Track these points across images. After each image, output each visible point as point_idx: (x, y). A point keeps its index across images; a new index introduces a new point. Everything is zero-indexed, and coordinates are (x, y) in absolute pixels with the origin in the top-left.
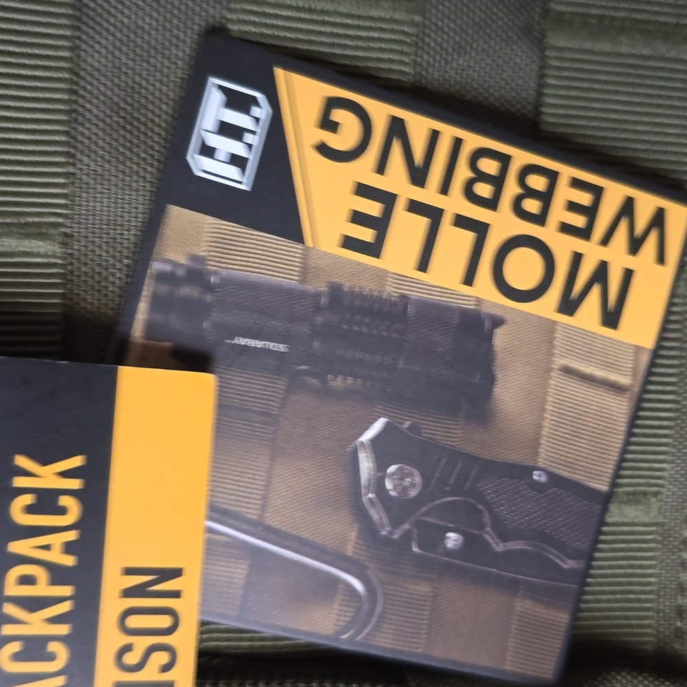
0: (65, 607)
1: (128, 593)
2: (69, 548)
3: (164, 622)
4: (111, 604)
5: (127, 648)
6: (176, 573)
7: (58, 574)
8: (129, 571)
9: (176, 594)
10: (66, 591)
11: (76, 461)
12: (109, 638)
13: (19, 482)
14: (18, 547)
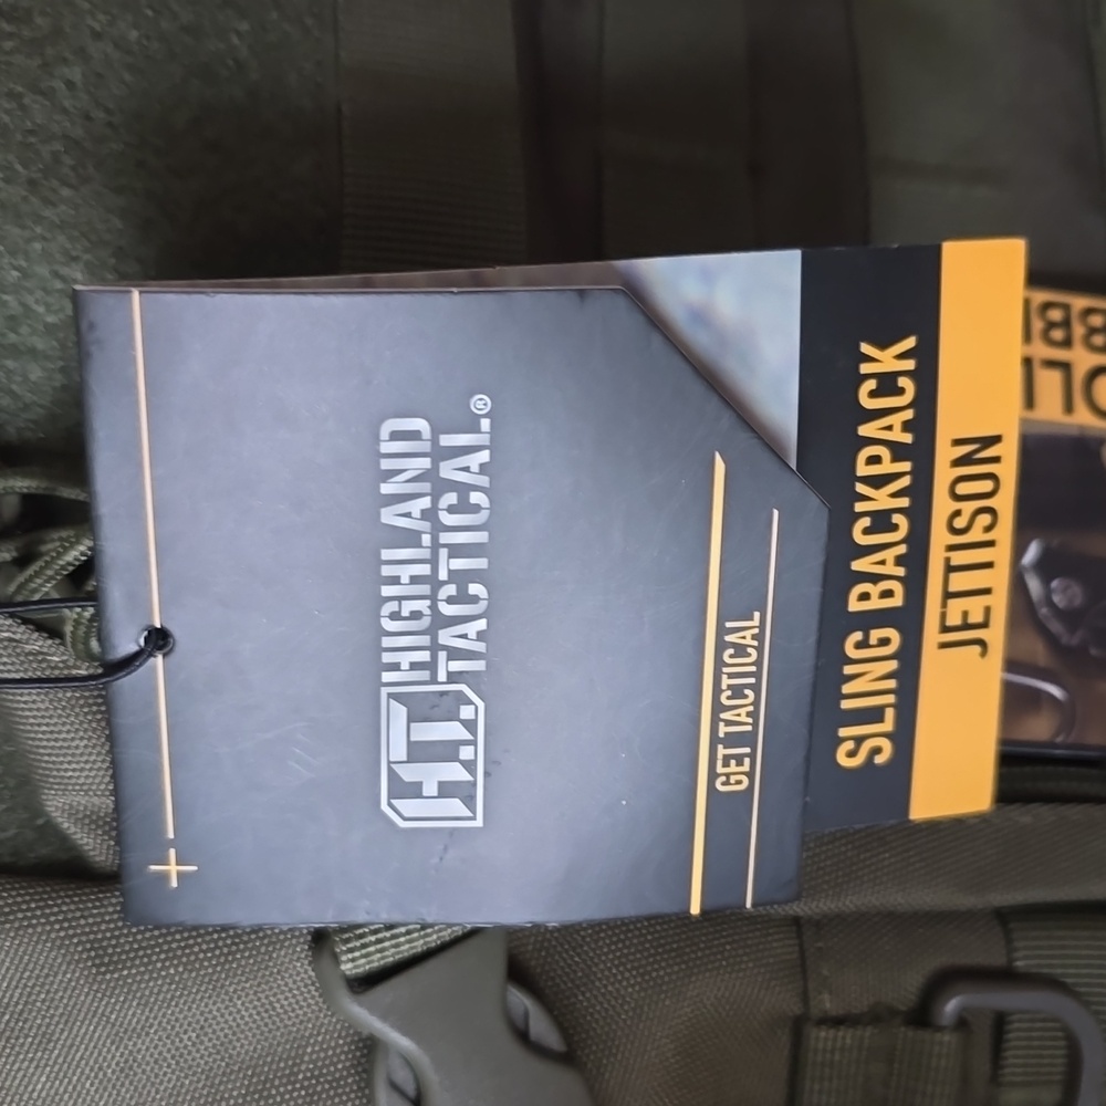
0: (905, 481)
1: (958, 462)
2: (907, 426)
3: (987, 486)
4: (943, 474)
5: (957, 513)
6: (996, 439)
7: (899, 452)
8: (958, 442)
9: (996, 460)
10: (906, 466)
11: (910, 343)
12: (942, 506)
13: (865, 368)
14: (865, 430)
